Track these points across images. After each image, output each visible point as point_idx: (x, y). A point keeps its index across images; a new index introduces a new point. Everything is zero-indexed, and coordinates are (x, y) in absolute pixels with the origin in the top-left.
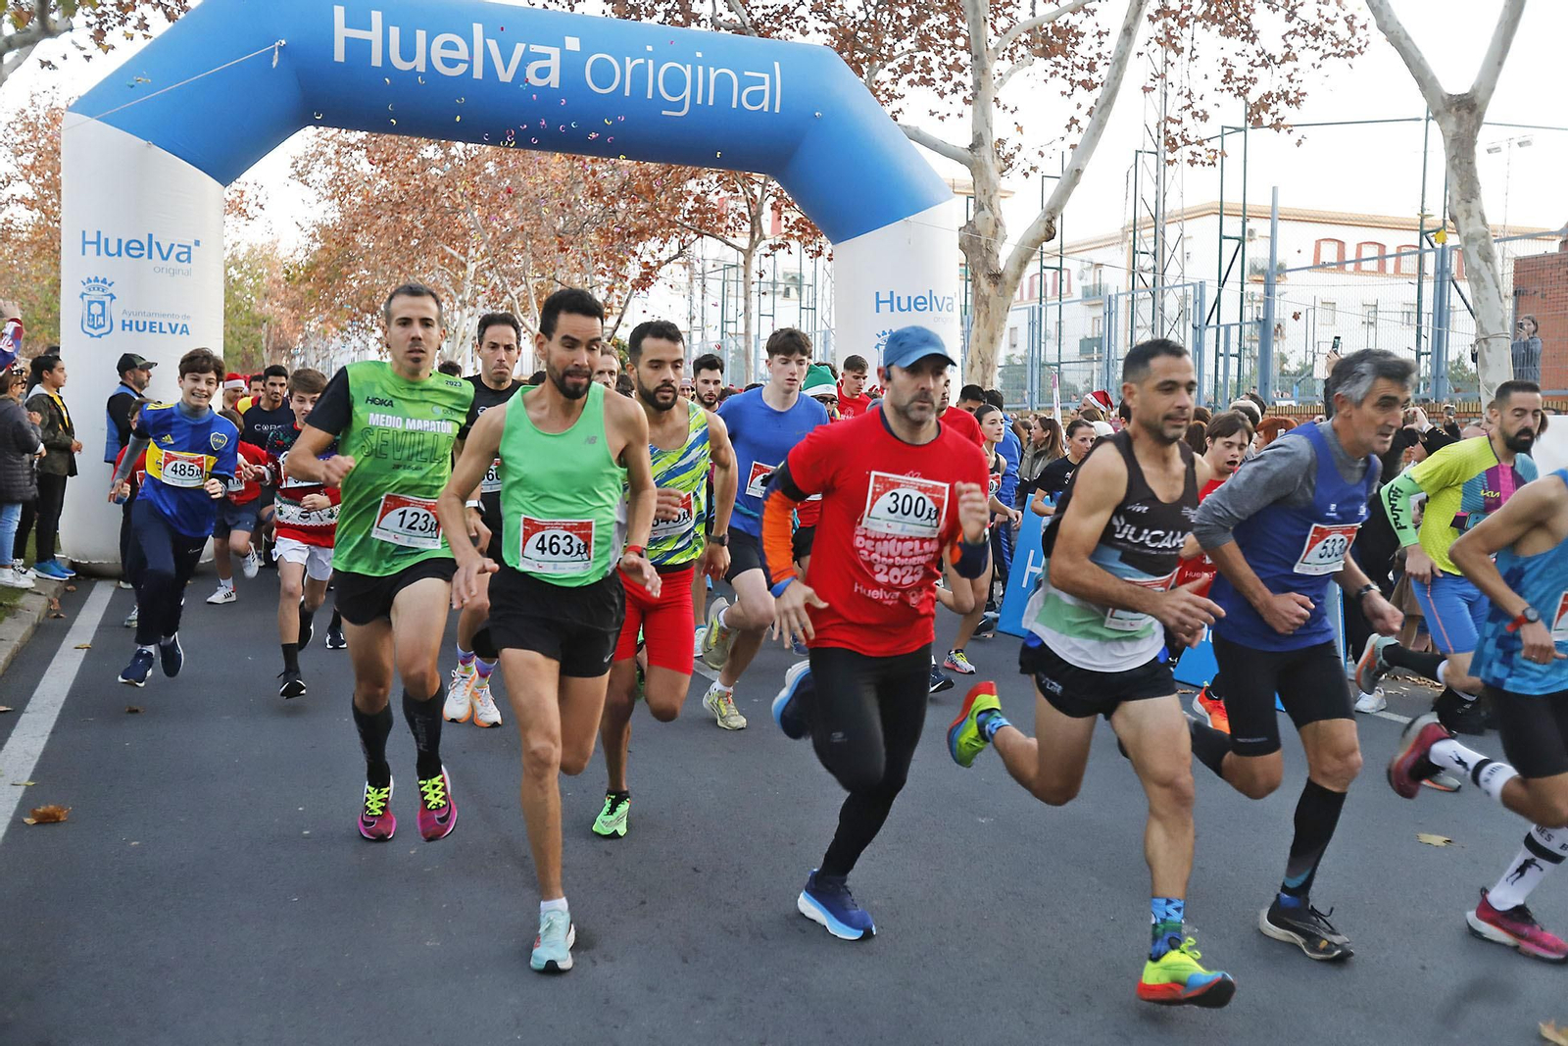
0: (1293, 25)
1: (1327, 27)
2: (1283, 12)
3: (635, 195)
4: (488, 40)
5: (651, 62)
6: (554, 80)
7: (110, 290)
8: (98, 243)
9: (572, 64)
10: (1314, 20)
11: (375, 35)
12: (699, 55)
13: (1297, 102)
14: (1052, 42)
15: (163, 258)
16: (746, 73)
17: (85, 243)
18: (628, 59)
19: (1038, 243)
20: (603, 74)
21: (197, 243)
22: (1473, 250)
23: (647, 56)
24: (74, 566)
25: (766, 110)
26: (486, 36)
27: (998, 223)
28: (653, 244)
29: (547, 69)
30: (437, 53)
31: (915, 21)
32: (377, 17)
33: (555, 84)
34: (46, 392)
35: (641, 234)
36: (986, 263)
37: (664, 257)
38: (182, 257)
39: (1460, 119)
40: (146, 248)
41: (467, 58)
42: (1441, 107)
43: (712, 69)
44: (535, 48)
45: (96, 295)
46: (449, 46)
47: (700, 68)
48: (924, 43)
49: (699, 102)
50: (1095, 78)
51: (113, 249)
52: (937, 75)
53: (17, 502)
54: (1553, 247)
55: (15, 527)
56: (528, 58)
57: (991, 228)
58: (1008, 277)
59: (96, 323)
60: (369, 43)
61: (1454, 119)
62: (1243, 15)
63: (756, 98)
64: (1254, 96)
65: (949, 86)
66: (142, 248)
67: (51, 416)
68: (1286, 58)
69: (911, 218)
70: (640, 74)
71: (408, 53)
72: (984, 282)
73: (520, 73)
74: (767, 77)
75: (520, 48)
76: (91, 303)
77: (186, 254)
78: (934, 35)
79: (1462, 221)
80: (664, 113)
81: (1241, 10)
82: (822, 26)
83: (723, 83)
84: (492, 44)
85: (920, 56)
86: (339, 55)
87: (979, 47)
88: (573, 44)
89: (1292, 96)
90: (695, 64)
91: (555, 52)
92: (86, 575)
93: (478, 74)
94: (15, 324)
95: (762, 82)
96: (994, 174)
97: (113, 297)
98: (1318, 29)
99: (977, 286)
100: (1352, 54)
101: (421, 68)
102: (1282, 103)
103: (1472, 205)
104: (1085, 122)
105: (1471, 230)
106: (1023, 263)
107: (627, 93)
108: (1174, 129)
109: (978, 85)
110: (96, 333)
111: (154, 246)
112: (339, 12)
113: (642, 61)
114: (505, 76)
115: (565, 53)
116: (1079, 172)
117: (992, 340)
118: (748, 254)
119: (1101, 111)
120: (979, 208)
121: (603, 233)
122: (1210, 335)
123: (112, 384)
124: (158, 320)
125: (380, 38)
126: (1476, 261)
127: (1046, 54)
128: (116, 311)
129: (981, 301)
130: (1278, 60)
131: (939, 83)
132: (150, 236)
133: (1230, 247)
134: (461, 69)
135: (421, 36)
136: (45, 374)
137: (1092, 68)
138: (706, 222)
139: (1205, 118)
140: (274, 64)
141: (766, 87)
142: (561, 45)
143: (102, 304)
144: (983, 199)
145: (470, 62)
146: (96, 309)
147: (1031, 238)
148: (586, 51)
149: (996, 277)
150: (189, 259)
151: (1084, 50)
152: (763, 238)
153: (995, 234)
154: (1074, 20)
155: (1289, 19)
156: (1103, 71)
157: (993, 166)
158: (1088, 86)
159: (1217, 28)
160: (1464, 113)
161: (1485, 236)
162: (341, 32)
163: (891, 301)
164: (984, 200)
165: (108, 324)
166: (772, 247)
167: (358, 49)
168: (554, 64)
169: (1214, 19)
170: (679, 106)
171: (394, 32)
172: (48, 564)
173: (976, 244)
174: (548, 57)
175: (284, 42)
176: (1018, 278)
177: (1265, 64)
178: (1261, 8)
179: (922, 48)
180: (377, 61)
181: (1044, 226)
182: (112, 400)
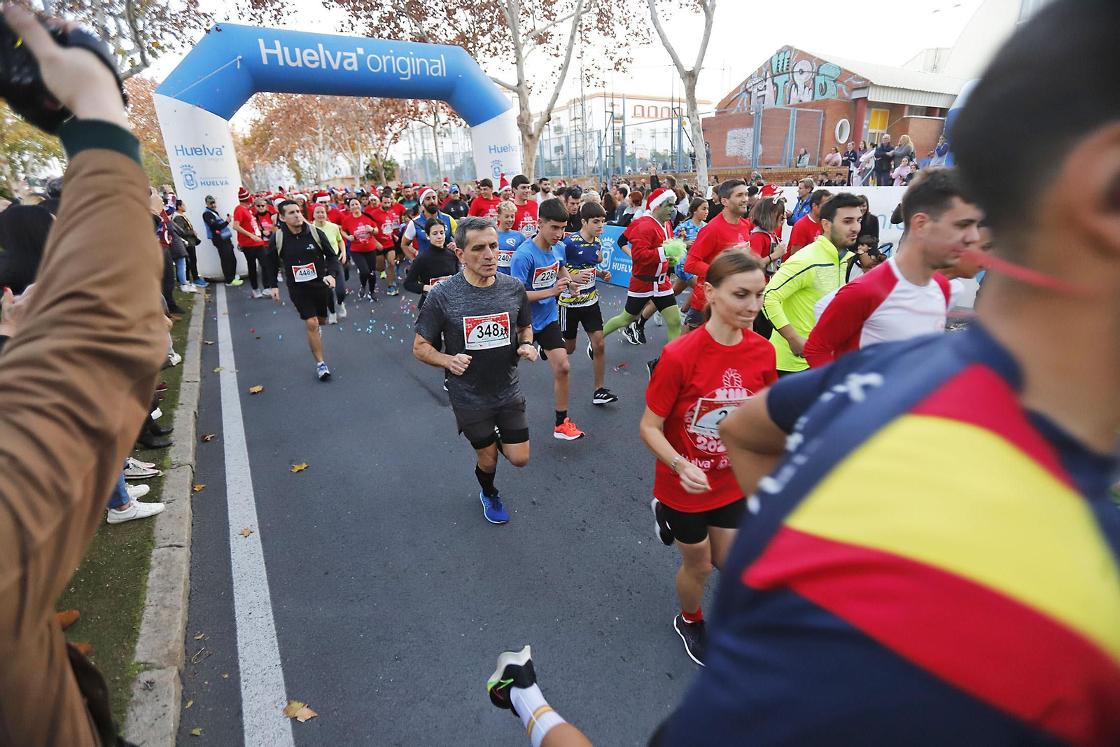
0: (630, 31)
1: (640, 33)
2: (625, 26)
3: (388, 106)
4: (326, 51)
5: (393, 57)
6: (355, 67)
7: (193, 170)
8: (183, 150)
9: (361, 60)
10: (636, 30)
11: (278, 51)
12: (411, 53)
13: (631, 62)
14: (542, 39)
15: (212, 154)
16: (431, 60)
17: (177, 150)
18: (383, 56)
19: (544, 124)
20: (375, 64)
21: (223, 147)
22: (695, 128)
23: (391, 55)
24: (206, 280)
25: (440, 75)
26: (324, 50)
27: (530, 115)
28: (397, 125)
29: (351, 62)
30: (306, 59)
31: (490, 30)
32: (277, 43)
33: (356, 69)
34: (179, 215)
35: (392, 122)
36: (527, 131)
37: (401, 129)
38: (219, 153)
39: (690, 80)
40: (203, 149)
41: (318, 59)
42: (684, 75)
43: (417, 59)
44: (345, 54)
45: (187, 172)
46: (310, 54)
47: (413, 59)
48: (493, 39)
49: (414, 73)
50: (559, 52)
51: (190, 152)
52: (499, 51)
53: (182, 257)
54: (713, 115)
55: (185, 270)
56: (343, 58)
57: (527, 117)
58: (535, 136)
59: (190, 183)
60: (277, 55)
61: (688, 80)
62: (611, 27)
63: (436, 71)
64: (615, 60)
65: (504, 57)
66: (201, 151)
67: (185, 224)
68: (627, 44)
69: (499, 116)
70: (389, 62)
71: (294, 59)
72: (526, 138)
73: (341, 65)
74: (439, 61)
75: (339, 54)
76: (186, 175)
77: (220, 152)
78: (497, 35)
79: (691, 118)
80: (401, 78)
81: (610, 24)
82: (453, 32)
83: (422, 64)
84: (327, 52)
85: (493, 45)
86: (265, 62)
87: (517, 44)
88: (360, 51)
89: (629, 60)
90: (410, 57)
91: (354, 55)
92: (212, 282)
93: (324, 66)
94: (172, 195)
95: (437, 64)
96: (526, 95)
97: (195, 173)
98: (637, 33)
99: (523, 139)
100: (649, 43)
101: (300, 65)
102: (626, 61)
103: (695, 113)
104: (559, 73)
105: (694, 121)
106: (540, 131)
107: (385, 71)
108: (589, 73)
109: (518, 59)
110: (191, 187)
111: (207, 150)
112: (261, 41)
113: (389, 57)
114: (336, 67)
115: (357, 55)
116: (558, 94)
117: (531, 160)
118: (434, 127)
119: (564, 68)
120: (522, 109)
121: (376, 122)
122: (603, 150)
123: (203, 208)
124: (215, 180)
125: (281, 54)
126: (696, 132)
127: (540, 43)
128: (197, 178)
129: (526, 146)
130: (624, 45)
131: (500, 55)
132: (204, 146)
133: (609, 115)
134: (316, 65)
135: (297, 50)
136: (179, 207)
137: (558, 49)
138: (416, 114)
139: (599, 69)
140: (238, 67)
141: (439, 66)
142: (356, 52)
143: (191, 175)
144: (523, 107)
145: (320, 61)
146: (189, 178)
147: (543, 120)
148: (367, 54)
149: (531, 136)
150: (221, 154)
151: (554, 41)
152: (439, 121)
153: (529, 119)
154: (549, 30)
155: (627, 28)
156: (562, 51)
157: (526, 92)
158: (556, 55)
159: (602, 32)
160: (691, 78)
161: (699, 123)
162: (264, 52)
163: (495, 149)
164: (523, 105)
165: (195, 184)
166: (443, 124)
167: (273, 58)
168: (354, 60)
169: (602, 29)
170: (406, 76)
171: (286, 49)
172: (197, 281)
173: (523, 123)
174: (351, 57)
175: (240, 57)
176: (539, 136)
177: (619, 47)
178: (616, 24)
179: (493, 41)
180: (281, 63)
181: (547, 116)
182: (204, 215)
